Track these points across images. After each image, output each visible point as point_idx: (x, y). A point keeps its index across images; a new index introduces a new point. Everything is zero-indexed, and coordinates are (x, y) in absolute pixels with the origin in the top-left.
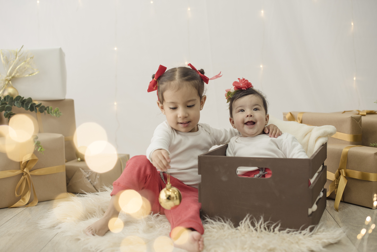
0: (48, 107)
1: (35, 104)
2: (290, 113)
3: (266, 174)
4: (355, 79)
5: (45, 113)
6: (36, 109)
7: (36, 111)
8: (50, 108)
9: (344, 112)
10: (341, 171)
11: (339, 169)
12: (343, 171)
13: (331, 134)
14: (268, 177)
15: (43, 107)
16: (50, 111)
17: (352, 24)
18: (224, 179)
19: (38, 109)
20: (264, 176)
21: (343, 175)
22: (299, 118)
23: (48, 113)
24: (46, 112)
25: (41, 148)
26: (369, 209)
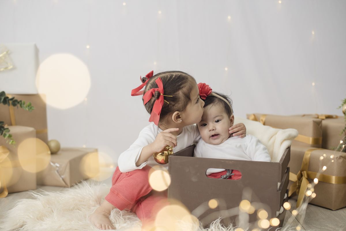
0: (21, 101)
1: (8, 98)
2: (254, 115)
3: (232, 175)
4: (313, 84)
5: (18, 107)
6: (9, 102)
7: (9, 105)
8: (23, 102)
9: (304, 116)
10: (303, 172)
11: (301, 171)
12: (305, 173)
13: (295, 137)
14: (235, 179)
15: (16, 101)
16: (22, 105)
17: (313, 33)
18: (194, 179)
19: (11, 102)
20: (230, 177)
21: (305, 177)
22: (262, 120)
23: (21, 106)
24: (19, 105)
25: (13, 142)
26: (330, 211)
